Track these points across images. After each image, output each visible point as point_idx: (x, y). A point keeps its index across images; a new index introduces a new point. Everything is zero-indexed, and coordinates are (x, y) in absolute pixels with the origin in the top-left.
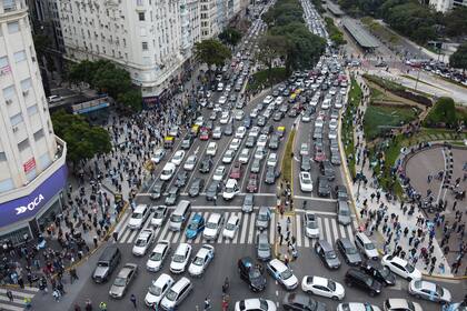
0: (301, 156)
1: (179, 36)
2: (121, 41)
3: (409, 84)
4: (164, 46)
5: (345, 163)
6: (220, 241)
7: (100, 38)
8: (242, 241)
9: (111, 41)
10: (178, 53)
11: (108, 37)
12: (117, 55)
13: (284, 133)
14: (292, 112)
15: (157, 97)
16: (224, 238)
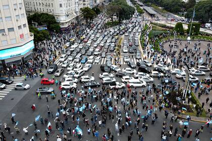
0: (124, 44)
1: (74, 6)
2: (51, 5)
3: (168, 25)
4: (68, 7)
5: (140, 45)
6: (94, 64)
7: (41, 5)
8: (102, 63)
9: (46, 6)
10: (74, 12)
11: (45, 4)
12: (49, 11)
13: (118, 38)
14: (121, 33)
15: (66, 28)
16: (95, 63)
